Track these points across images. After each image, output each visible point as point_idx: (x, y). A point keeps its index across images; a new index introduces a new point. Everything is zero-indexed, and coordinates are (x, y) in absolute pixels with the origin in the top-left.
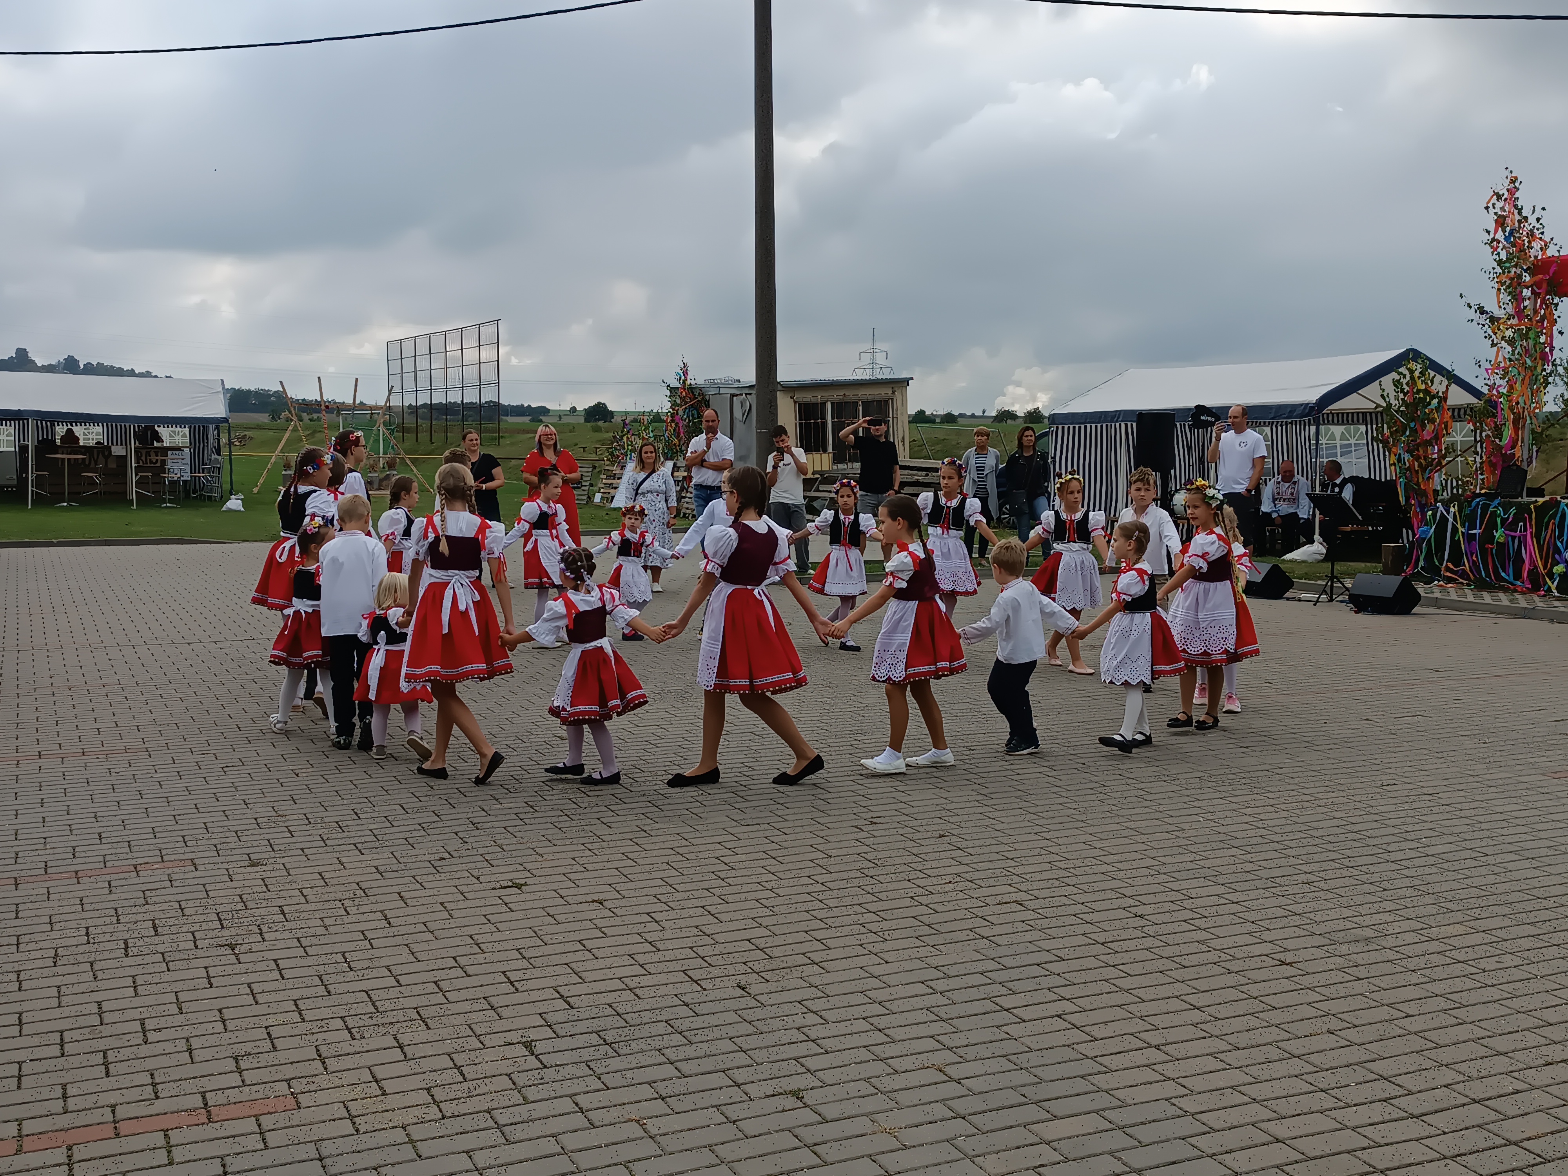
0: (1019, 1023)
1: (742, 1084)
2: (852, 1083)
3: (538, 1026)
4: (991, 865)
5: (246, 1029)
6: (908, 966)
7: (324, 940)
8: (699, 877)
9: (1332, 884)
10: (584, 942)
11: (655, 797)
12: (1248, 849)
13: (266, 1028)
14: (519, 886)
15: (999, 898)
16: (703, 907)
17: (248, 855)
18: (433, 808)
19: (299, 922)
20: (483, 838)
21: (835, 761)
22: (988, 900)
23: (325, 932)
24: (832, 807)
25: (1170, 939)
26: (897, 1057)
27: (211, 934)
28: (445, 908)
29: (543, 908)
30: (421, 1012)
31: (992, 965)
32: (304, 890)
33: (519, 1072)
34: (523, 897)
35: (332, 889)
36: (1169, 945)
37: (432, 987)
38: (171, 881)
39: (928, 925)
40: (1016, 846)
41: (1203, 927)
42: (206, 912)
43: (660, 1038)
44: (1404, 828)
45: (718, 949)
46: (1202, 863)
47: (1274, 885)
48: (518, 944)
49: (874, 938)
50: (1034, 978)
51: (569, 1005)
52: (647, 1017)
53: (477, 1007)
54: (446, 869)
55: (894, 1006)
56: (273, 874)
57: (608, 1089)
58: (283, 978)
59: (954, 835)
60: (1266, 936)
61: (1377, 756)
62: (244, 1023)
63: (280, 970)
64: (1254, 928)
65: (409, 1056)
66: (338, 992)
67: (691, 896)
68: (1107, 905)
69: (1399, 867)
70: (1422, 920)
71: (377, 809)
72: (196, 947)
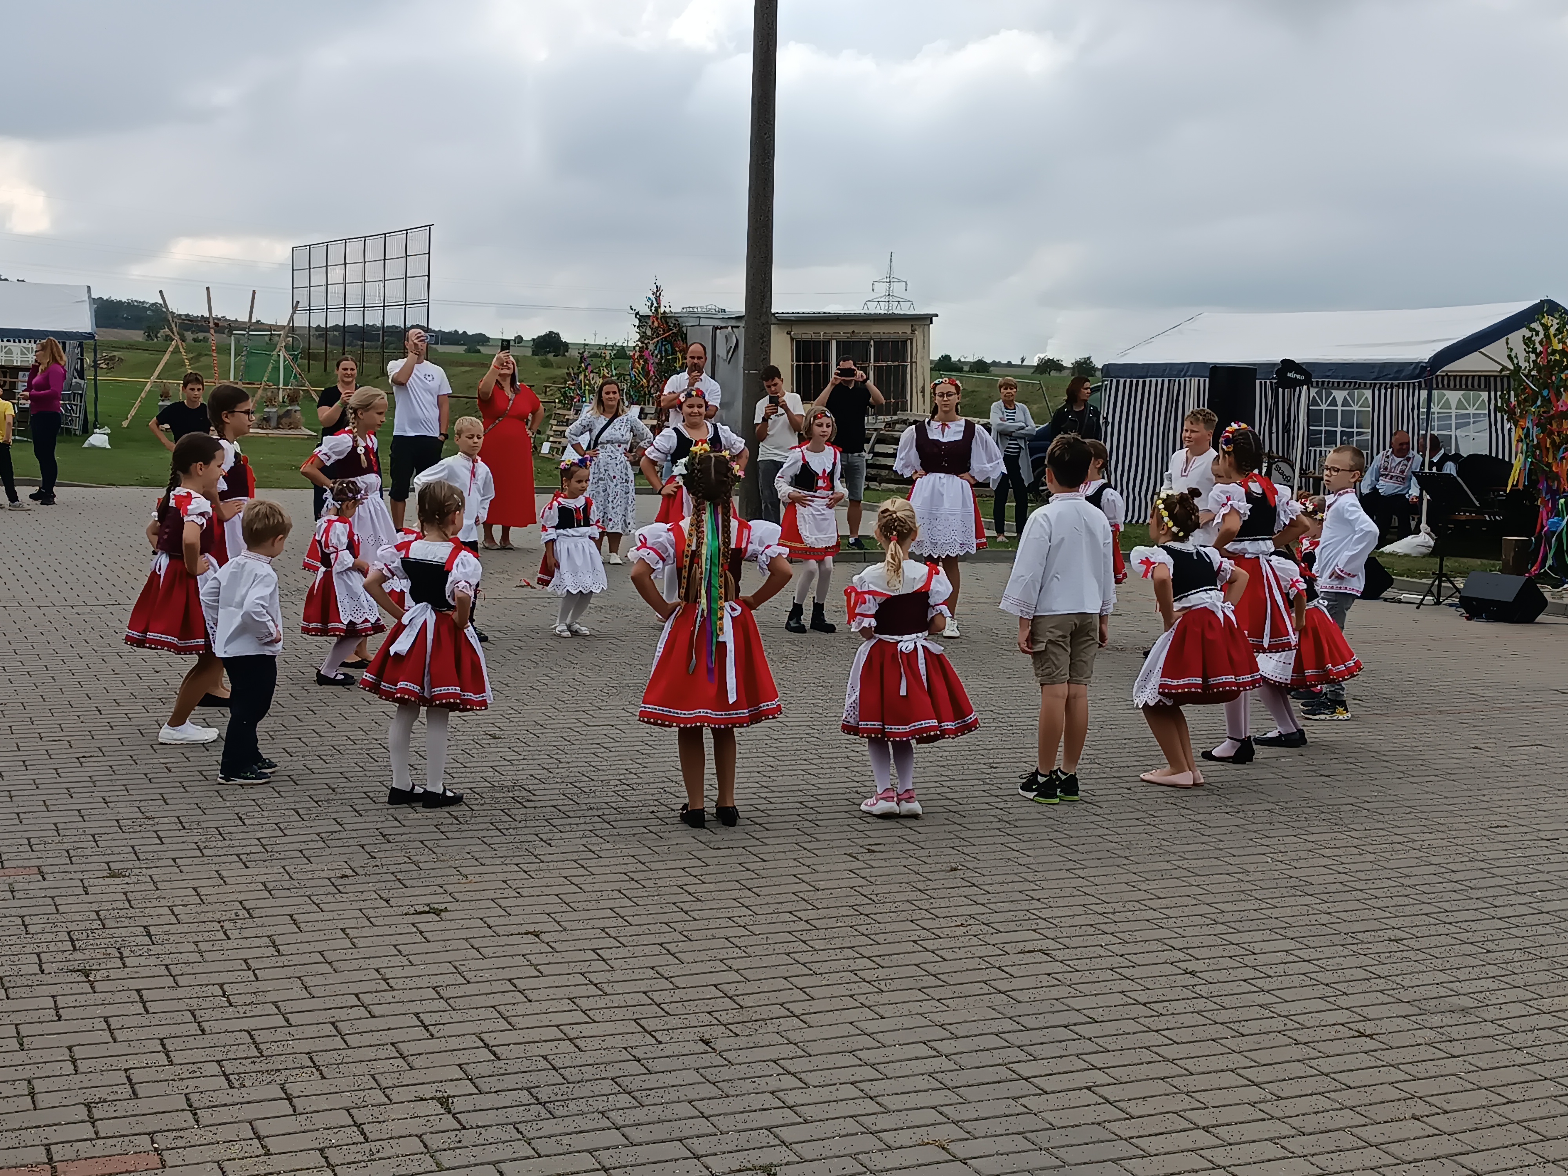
0: (1040, 1094)
1: (702, 1156)
2: (836, 1160)
3: (457, 1080)
4: (1012, 906)
5: (102, 1071)
6: (908, 1022)
7: (198, 968)
8: (657, 909)
9: (1425, 942)
10: (514, 981)
11: (606, 812)
12: (1325, 897)
13: (126, 1070)
14: (437, 912)
15: (1021, 946)
16: (661, 945)
17: (107, 863)
18: (334, 816)
19: (168, 946)
20: (395, 853)
21: (828, 776)
22: (1007, 948)
23: (200, 959)
24: (823, 830)
25: (1227, 1001)
26: (890, 1130)
27: (60, 957)
28: (347, 935)
29: (466, 939)
30: (315, 1058)
31: (1008, 1025)
32: (175, 908)
33: (432, 1133)
34: (442, 925)
35: (209, 908)
36: (1224, 1008)
37: (329, 1029)
38: (12, 892)
39: (934, 976)
40: (1044, 884)
41: (1266, 988)
42: (54, 930)
43: (605, 1098)
44: (1515, 879)
45: (678, 995)
46: (1268, 912)
47: (1355, 941)
48: (435, 980)
49: (866, 988)
50: (1060, 1042)
51: (495, 1054)
52: (589, 1072)
53: (382, 1054)
54: (349, 888)
55: (889, 1070)
56: (137, 887)
57: (540, 1156)
58: (147, 1012)
59: (968, 869)
60: (1343, 1001)
61: (1485, 792)
62: (100, 1064)
63: (144, 1003)
64: (1329, 991)
65: (300, 1109)
66: (213, 1031)
67: (647, 932)
68: (1151, 958)
69: (1507, 925)
70: (1532, 989)
71: (265, 814)
72: (42, 972)
